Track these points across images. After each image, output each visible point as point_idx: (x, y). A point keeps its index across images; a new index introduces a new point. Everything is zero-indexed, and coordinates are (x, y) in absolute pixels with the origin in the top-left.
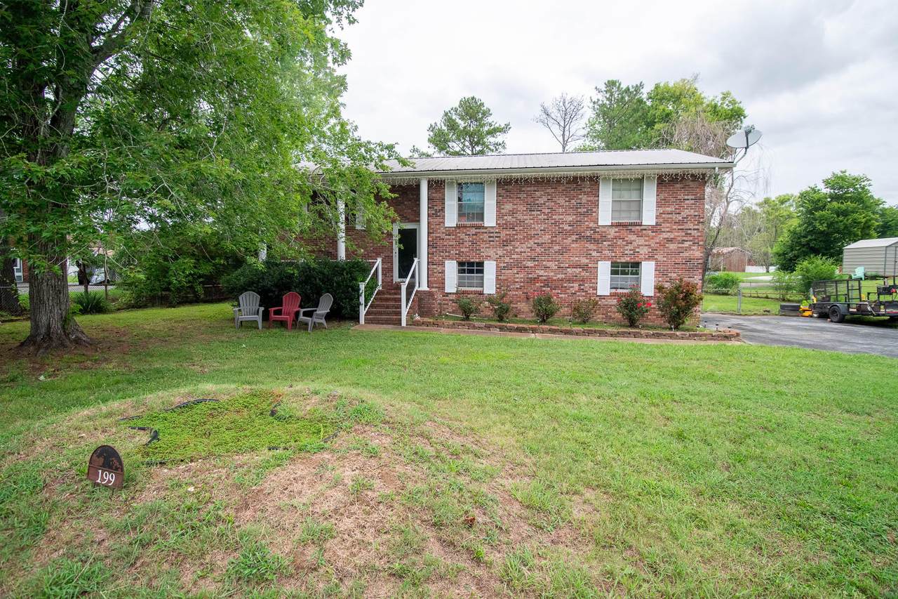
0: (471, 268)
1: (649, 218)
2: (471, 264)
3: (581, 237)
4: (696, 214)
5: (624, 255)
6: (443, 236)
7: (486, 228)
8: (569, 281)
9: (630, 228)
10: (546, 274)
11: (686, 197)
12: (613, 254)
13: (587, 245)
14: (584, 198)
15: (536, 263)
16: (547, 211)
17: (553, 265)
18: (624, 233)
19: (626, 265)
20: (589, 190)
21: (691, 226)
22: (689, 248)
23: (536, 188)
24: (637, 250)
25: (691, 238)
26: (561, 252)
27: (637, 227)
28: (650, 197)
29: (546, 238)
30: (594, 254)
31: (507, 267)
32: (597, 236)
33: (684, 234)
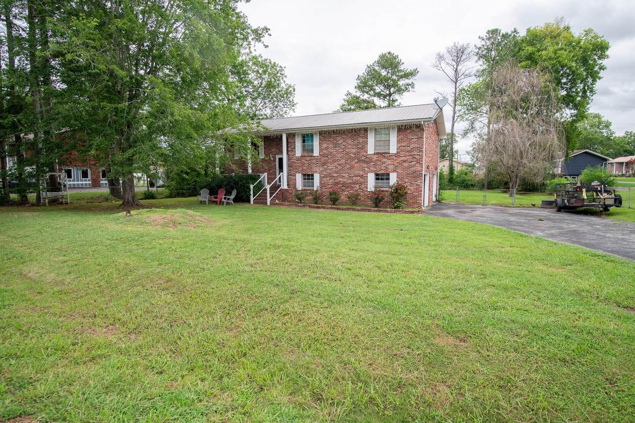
0: (308, 177)
1: (393, 150)
2: (309, 175)
3: (359, 161)
4: (418, 146)
5: (381, 169)
6: (295, 161)
7: (315, 157)
8: (354, 183)
9: (384, 155)
10: (343, 180)
11: (413, 137)
12: (376, 169)
13: (362, 165)
14: (361, 140)
15: (338, 174)
16: (343, 147)
17: (346, 175)
18: (381, 158)
19: (383, 175)
20: (363, 135)
21: (416, 153)
22: (415, 165)
23: (337, 136)
24: (388, 167)
25: (416, 160)
26: (350, 169)
27: (388, 155)
28: (393, 138)
29: (343, 161)
30: (366, 169)
31: (325, 177)
32: (367, 160)
33: (412, 158)
